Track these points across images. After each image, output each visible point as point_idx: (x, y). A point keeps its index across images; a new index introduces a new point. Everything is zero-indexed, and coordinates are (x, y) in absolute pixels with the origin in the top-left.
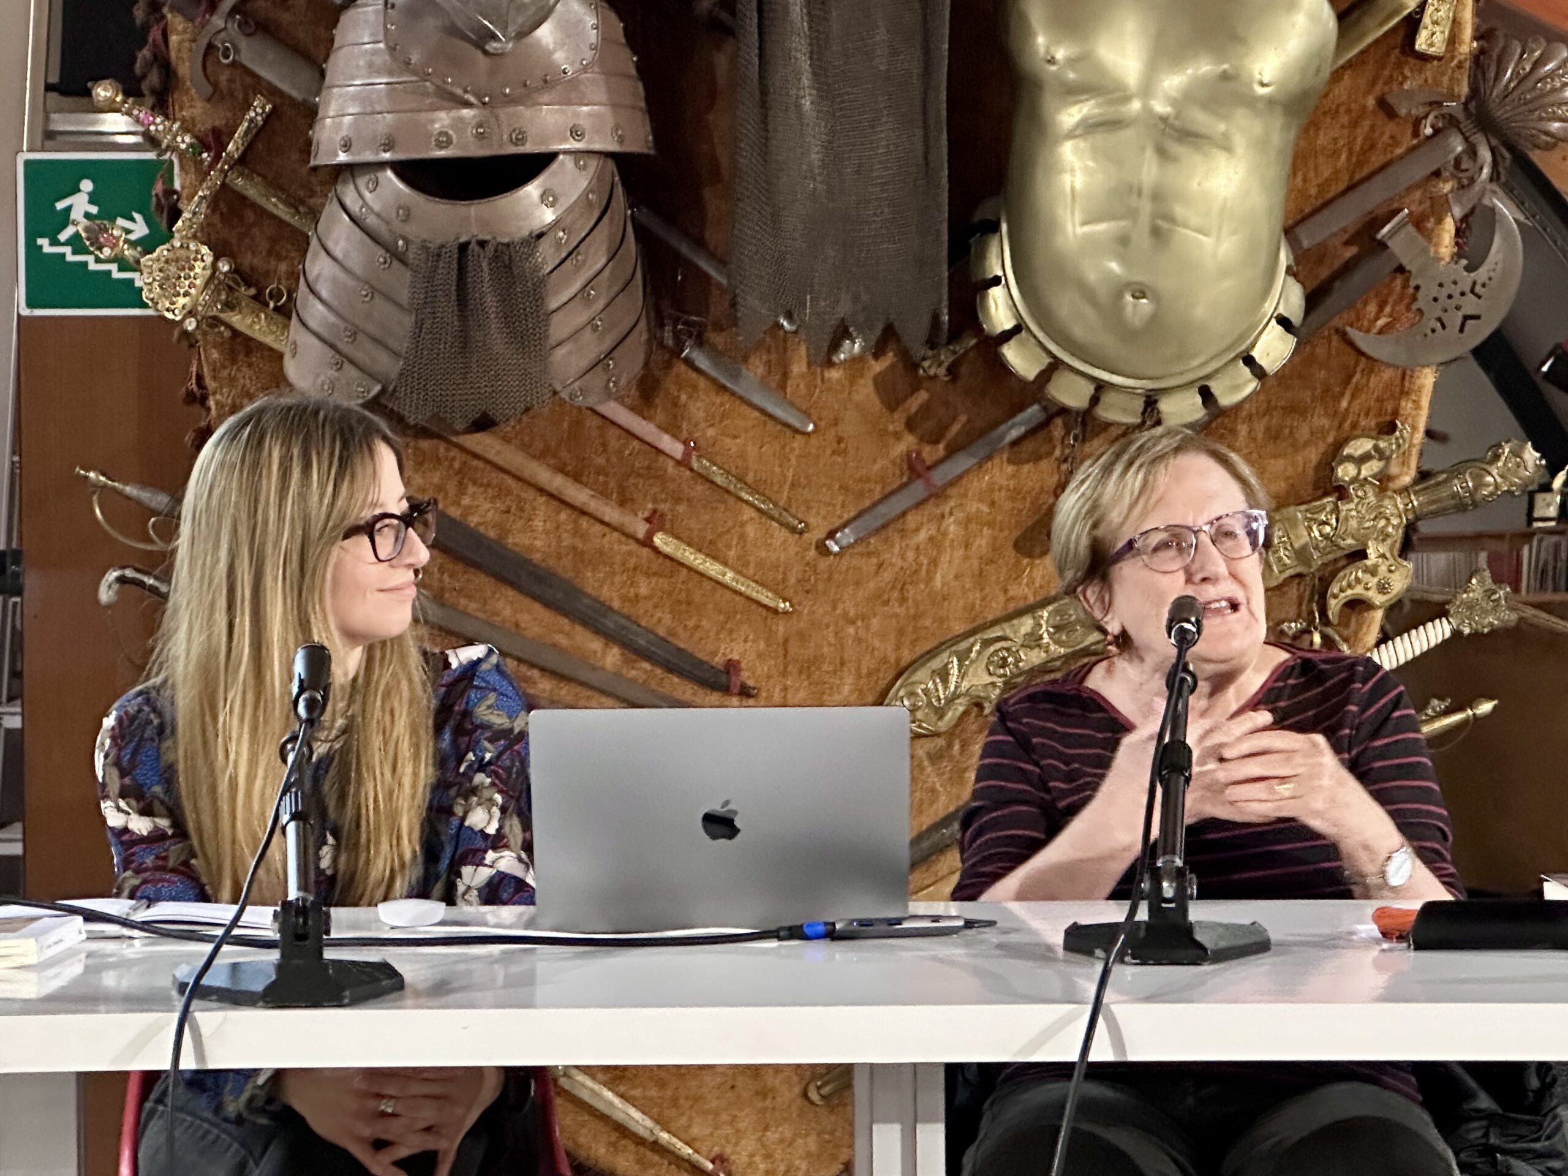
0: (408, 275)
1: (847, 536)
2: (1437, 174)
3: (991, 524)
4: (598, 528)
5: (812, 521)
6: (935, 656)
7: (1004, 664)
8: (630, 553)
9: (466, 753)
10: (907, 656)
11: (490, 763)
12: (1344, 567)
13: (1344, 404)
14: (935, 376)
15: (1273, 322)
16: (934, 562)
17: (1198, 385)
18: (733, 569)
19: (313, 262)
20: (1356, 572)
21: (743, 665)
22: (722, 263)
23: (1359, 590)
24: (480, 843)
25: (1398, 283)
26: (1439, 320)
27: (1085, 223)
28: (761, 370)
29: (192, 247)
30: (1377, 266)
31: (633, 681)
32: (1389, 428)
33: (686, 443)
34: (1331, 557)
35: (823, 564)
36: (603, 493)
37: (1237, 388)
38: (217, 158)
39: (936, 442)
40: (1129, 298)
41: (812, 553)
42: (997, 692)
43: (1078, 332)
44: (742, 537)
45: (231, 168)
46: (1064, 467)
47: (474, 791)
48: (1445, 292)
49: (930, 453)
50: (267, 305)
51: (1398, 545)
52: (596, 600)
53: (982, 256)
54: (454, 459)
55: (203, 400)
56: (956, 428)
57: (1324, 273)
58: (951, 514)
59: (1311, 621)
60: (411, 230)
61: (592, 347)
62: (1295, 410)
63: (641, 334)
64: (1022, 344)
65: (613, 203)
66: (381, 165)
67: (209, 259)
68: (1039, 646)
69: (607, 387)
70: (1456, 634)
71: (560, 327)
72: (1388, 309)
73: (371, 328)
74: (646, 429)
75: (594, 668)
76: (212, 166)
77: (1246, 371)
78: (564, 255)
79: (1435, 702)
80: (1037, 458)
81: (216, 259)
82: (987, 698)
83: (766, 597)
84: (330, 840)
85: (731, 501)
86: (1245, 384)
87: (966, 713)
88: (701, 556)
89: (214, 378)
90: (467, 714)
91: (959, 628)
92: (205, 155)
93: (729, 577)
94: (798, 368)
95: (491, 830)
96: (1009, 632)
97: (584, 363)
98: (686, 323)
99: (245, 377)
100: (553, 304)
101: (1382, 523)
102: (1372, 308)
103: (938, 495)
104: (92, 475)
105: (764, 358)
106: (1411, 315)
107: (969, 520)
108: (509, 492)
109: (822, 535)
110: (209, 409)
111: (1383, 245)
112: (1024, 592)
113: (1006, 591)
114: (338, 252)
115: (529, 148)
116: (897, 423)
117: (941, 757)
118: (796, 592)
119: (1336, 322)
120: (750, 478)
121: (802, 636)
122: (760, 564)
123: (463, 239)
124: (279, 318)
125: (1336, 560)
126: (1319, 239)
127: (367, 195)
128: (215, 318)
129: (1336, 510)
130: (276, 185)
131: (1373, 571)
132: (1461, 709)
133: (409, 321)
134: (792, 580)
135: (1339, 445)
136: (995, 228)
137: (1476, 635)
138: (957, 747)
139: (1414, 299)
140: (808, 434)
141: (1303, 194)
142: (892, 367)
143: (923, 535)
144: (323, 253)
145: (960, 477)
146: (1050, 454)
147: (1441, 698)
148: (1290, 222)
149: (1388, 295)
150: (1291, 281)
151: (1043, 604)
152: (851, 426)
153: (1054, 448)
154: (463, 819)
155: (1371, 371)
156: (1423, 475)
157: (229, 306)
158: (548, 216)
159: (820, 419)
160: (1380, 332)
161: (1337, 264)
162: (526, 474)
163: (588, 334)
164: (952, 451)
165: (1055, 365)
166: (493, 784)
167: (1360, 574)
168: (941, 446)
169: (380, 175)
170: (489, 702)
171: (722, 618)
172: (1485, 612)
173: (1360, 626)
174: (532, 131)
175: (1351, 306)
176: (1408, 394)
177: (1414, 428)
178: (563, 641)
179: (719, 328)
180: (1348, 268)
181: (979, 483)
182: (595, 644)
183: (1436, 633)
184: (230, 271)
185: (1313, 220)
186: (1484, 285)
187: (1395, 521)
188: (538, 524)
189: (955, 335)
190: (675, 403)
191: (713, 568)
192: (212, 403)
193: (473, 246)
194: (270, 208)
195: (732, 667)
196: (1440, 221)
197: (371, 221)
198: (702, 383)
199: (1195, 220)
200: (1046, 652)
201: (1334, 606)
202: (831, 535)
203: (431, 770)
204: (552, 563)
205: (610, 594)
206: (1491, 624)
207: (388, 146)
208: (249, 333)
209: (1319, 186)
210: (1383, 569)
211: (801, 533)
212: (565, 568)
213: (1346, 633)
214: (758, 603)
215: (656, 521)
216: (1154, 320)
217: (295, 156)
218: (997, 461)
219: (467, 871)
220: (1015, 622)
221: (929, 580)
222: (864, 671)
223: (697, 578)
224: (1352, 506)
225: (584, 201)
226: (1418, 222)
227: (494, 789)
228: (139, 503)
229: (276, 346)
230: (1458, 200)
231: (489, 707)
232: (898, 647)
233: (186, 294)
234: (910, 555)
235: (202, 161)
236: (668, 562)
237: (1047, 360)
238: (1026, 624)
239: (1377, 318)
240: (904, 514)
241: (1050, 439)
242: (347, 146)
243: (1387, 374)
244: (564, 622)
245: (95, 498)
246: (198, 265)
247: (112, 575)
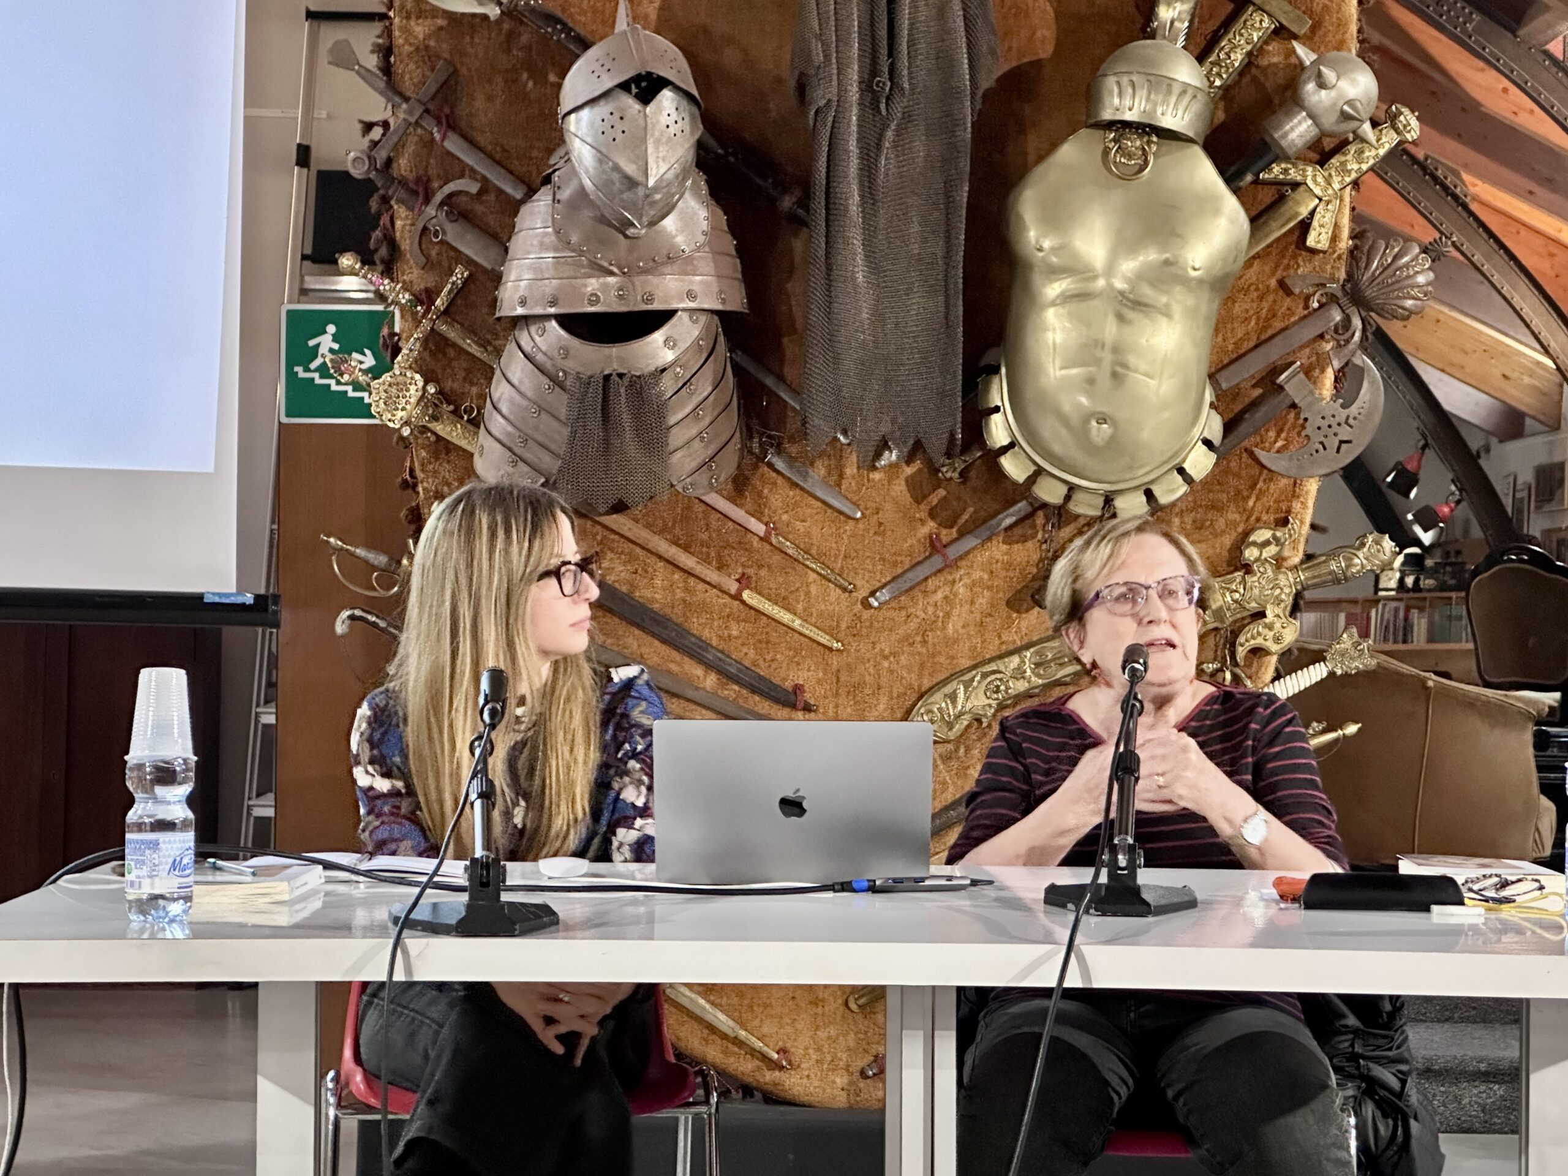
0: (565, 397)
1: (884, 595)
2: (1321, 336)
3: (990, 588)
4: (701, 586)
5: (859, 583)
6: (945, 685)
7: (997, 691)
8: (725, 605)
9: (623, 743)
10: (927, 683)
11: (640, 753)
12: (1249, 623)
13: (1251, 503)
14: (951, 478)
15: (1200, 443)
16: (948, 615)
17: (1144, 488)
18: (800, 618)
19: (496, 389)
20: (1258, 627)
21: (806, 687)
22: (796, 392)
23: (1259, 641)
24: (631, 813)
25: (1292, 415)
26: (1322, 443)
27: (1062, 368)
28: (823, 472)
29: (409, 374)
30: (1276, 403)
31: (726, 698)
32: (1284, 522)
33: (766, 524)
34: (1239, 616)
35: (866, 614)
36: (706, 560)
37: (1173, 491)
38: (428, 311)
39: (952, 527)
40: (1094, 423)
41: (859, 606)
42: (993, 710)
43: (1057, 448)
44: (808, 593)
45: (438, 318)
46: (1044, 547)
47: (627, 773)
48: (1326, 423)
49: (947, 535)
50: (462, 418)
51: (1289, 608)
52: (699, 639)
53: (987, 390)
54: (597, 534)
55: (414, 486)
56: (965, 517)
57: (1238, 407)
58: (961, 580)
59: (1224, 663)
60: (571, 365)
61: (700, 452)
62: (1216, 507)
63: (736, 445)
64: (1015, 455)
65: (718, 347)
66: (547, 317)
67: (421, 384)
68: (1024, 678)
69: (711, 484)
70: (1332, 674)
71: (677, 437)
72: (1283, 435)
73: (539, 438)
74: (737, 513)
75: (697, 688)
76: (424, 316)
77: (1179, 478)
78: (680, 385)
79: (1315, 724)
80: (1024, 539)
81: (426, 383)
82: (985, 716)
83: (824, 639)
84: (523, 803)
85: (800, 567)
86: (1178, 487)
87: (969, 726)
88: (776, 607)
89: (423, 471)
90: (625, 716)
91: (966, 663)
92: (419, 308)
93: (797, 624)
94: (850, 470)
95: (640, 803)
96: (1002, 668)
97: (694, 465)
98: (769, 437)
99: (446, 470)
100: (672, 420)
101: (1278, 591)
102: (1272, 434)
103: (951, 565)
104: (332, 540)
105: (826, 463)
106: (1301, 440)
107: (974, 584)
108: (638, 559)
109: (865, 594)
110: (418, 493)
111: (1281, 388)
112: (1013, 638)
113: (1000, 637)
114: (515, 381)
115: (657, 306)
116: (922, 512)
117: (950, 758)
118: (846, 635)
119: (1246, 443)
120: (814, 552)
121: (850, 668)
122: (820, 615)
123: (607, 372)
124: (471, 428)
125: (1243, 619)
126: (1234, 383)
127: (537, 339)
128: (424, 426)
129: (1244, 582)
130: (471, 331)
131: (1270, 627)
132: (1334, 730)
133: (566, 432)
134: (843, 626)
135: (1247, 534)
136: (996, 370)
137: (1346, 675)
138: (962, 751)
139: (1303, 427)
140: (857, 520)
141: (1223, 350)
142: (920, 471)
143: (940, 595)
144: (504, 381)
145: (967, 553)
146: (1033, 537)
147: (1319, 722)
148: (1213, 370)
149: (1284, 424)
150: (1213, 412)
151: (1027, 647)
152: (889, 514)
153: (1037, 532)
154: (619, 793)
155: (1271, 480)
156: (1309, 557)
157: (435, 418)
158: (669, 356)
159: (867, 509)
160: (1278, 452)
161: (1247, 401)
162: (650, 546)
163: (697, 444)
164: (961, 534)
165: (1039, 472)
166: (642, 769)
167: (1260, 629)
168: (954, 530)
169: (546, 324)
170: (641, 709)
171: (791, 653)
172: (1353, 659)
173: (1260, 667)
174: (659, 294)
175: (1256, 432)
176: (1298, 497)
177: (1302, 522)
178: (673, 667)
179: (792, 440)
180: (1254, 404)
181: (981, 557)
182: (698, 671)
183: (1315, 673)
184: (436, 393)
185: (1232, 367)
186: (1355, 418)
187: (1287, 590)
188: (658, 582)
189: (966, 448)
190: (760, 495)
191: (785, 617)
192: (420, 489)
193: (614, 377)
194: (465, 346)
195: (798, 689)
196: (1323, 371)
197: (540, 357)
198: (780, 481)
199: (1143, 366)
200: (1029, 682)
201: (1241, 652)
202: (873, 594)
204: (668, 610)
205: (709, 634)
206: (1357, 668)
207: (553, 303)
208: (449, 438)
209: (1235, 344)
210: (1278, 625)
211: (851, 592)
212: (676, 614)
213: (1249, 672)
214: (819, 644)
215: (744, 581)
216: (1112, 439)
217: (485, 310)
218: (994, 542)
219: (621, 832)
220: (1006, 660)
221: (944, 628)
222: (895, 695)
223: (774, 624)
224: (1255, 578)
225: (696, 345)
226: (1308, 371)
227: (642, 773)
228: (366, 562)
229: (469, 448)
230: (1337, 356)
231: (641, 712)
232: (920, 676)
233: (403, 409)
234: (930, 610)
235: (417, 312)
236: (753, 612)
237: (1033, 468)
238: (1015, 661)
239: (1275, 442)
240: (926, 579)
241: (1034, 526)
242: (523, 303)
243: (1284, 482)
244: (675, 655)
245: (334, 558)
246: (413, 388)
247: (345, 614)
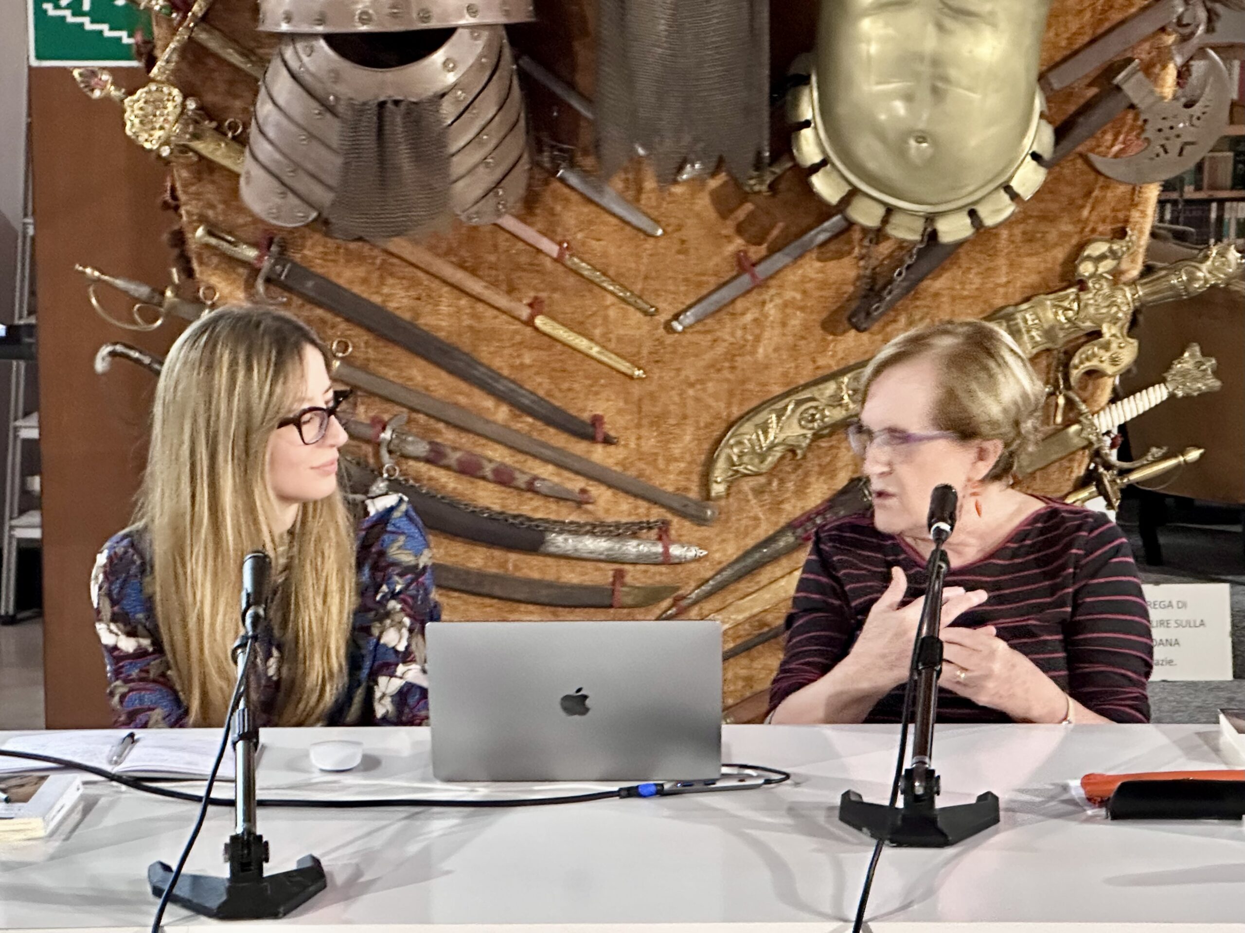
0: (336, 124)
1: (689, 318)
2: (1163, 30)
3: (802, 309)
4: (491, 312)
5: (662, 305)
6: (757, 414)
7: (813, 420)
8: (516, 332)
9: (381, 586)
10: (736, 412)
11: (400, 592)
12: (1083, 344)
13: (1085, 213)
14: (759, 192)
15: (1029, 158)
16: (758, 339)
17: (967, 209)
18: (597, 343)
19: (262, 104)
20: (1093, 348)
21: (606, 420)
22: (588, 100)
23: (1094, 363)
24: (392, 658)
25: (1130, 116)
26: (1163, 146)
27: (879, 83)
28: (620, 185)
29: (165, 90)
30: (1111, 105)
31: (517, 431)
32: (1120, 234)
33: (560, 244)
34: (1073, 336)
35: (670, 339)
36: (494, 284)
37: (999, 211)
38: (185, 17)
39: (760, 244)
40: (912, 143)
41: (661, 331)
42: (808, 441)
43: (872, 165)
44: (606, 318)
45: (195, 25)
46: (862, 263)
47: (388, 614)
48: (1168, 124)
49: (756, 252)
50: (226, 135)
51: (1127, 325)
52: (489, 368)
53: (796, 104)
54: (375, 258)
55: (177, 208)
56: (775, 232)
57: (1072, 108)
58: (771, 301)
59: (1056, 387)
60: (342, 89)
61: (485, 178)
62: (1047, 218)
63: (524, 164)
64: (828, 174)
65: (502, 63)
66: (315, 36)
67: (179, 99)
68: (841, 405)
69: (498, 210)
70: (1172, 396)
71: (459, 165)
72: (1121, 138)
73: (310, 167)
74: (528, 233)
75: (488, 422)
76: (180, 24)
77: (1006, 198)
78: (462, 108)
79: (1154, 450)
80: (839, 255)
81: (185, 97)
82: (799, 447)
83: (624, 366)
84: (275, 653)
85: (597, 290)
86: (1006, 207)
87: (782, 458)
88: (571, 334)
89: (185, 192)
90: (382, 554)
91: (777, 390)
92: (174, 15)
93: (595, 351)
94: (650, 184)
95: (401, 648)
96: (817, 396)
97: (479, 192)
98: (561, 150)
99: (210, 191)
100: (453, 149)
101: (1114, 309)
102: (1109, 137)
103: (761, 285)
104: (88, 270)
105: (623, 176)
106: (1140, 142)
107: (786, 305)
108: (421, 284)
109: (669, 317)
110: (181, 216)
111: (1118, 88)
112: (829, 362)
113: (814, 361)
114: (281, 101)
115: (434, 24)
116: (728, 229)
117: (763, 492)
118: (648, 362)
119: (1080, 149)
120: (612, 272)
121: (652, 396)
122: (620, 339)
123: (382, 99)
124: (237, 146)
125: (1078, 338)
126: (1065, 85)
127: (305, 59)
128: (184, 145)
129: (1078, 299)
130: (232, 38)
131: (1106, 347)
132: (1175, 456)
133: (339, 161)
134: (645, 352)
135: (1082, 246)
136: (805, 80)
137: (1187, 398)
138: (775, 484)
139: (1142, 129)
140: (657, 237)
141: (1055, 46)
142: (725, 184)
143: (749, 317)
144: (270, 102)
145: (778, 272)
146: (849, 253)
147: (1159, 447)
148: (1044, 68)
149: (1122, 126)
150: (1044, 123)
151: (843, 372)
152: (692, 232)
153: (853, 248)
154: (379, 638)
155: (1108, 187)
156: (1148, 270)
157: (196, 136)
158: (451, 78)
159: (668, 225)
160: (1116, 156)
161: (1082, 101)
162: (434, 270)
163: (481, 169)
164: (773, 251)
165: (854, 192)
166: (402, 610)
167: (1096, 349)
168: (765, 246)
169: (314, 43)
170: (400, 543)
171: (588, 382)
172: (1195, 380)
173: (1096, 388)
174: (436, 11)
175: (1092, 135)
176: (1136, 205)
177: (1141, 232)
178: (462, 400)
179: (586, 153)
180: (1088, 107)
181: (793, 276)
182: (489, 403)
183: (1156, 395)
184: (197, 108)
185: (1064, 67)
186: (1199, 118)
187: (1125, 308)
188: (444, 308)
189: (775, 159)
190: (552, 213)
191: (582, 343)
192: (183, 212)
193: (390, 105)
194: (229, 58)
195: (597, 421)
196: (1164, 67)
197: (308, 78)
198: (574, 197)
199: (965, 81)
200: (847, 410)
201: (1075, 374)
202: (676, 317)
203: (353, 599)
204: (454, 339)
205: (500, 364)
206: (1199, 389)
207: (321, 21)
208: (210, 156)
209: (1068, 39)
210: (1114, 346)
211: (652, 315)
212: (465, 343)
213: (1086, 395)
214: (619, 371)
215: (536, 306)
216: (931, 162)
217: (248, 15)
218: (807, 258)
219: (383, 680)
220: (821, 386)
221: (753, 353)
222: (702, 424)
223: (570, 351)
224: (1090, 295)
225: (478, 66)
226: (1148, 69)
227: (402, 614)
228: (125, 292)
229: (236, 168)
230: (1180, 52)
231: (400, 548)
232: (729, 405)
233: (161, 128)
234: (739, 333)
235: (171, 20)
236: (546, 338)
237: (847, 188)
238: (831, 388)
239: (1112, 146)
240: (733, 301)
241: (849, 242)
242: (288, 19)
243: (1122, 189)
244: (463, 386)
245: (91, 289)
246: (170, 105)
247: (105, 350)
